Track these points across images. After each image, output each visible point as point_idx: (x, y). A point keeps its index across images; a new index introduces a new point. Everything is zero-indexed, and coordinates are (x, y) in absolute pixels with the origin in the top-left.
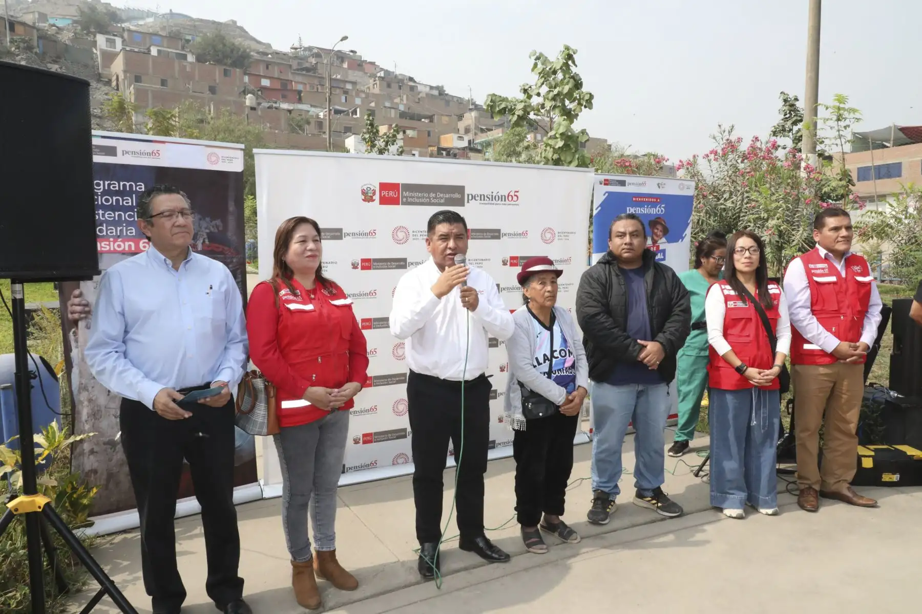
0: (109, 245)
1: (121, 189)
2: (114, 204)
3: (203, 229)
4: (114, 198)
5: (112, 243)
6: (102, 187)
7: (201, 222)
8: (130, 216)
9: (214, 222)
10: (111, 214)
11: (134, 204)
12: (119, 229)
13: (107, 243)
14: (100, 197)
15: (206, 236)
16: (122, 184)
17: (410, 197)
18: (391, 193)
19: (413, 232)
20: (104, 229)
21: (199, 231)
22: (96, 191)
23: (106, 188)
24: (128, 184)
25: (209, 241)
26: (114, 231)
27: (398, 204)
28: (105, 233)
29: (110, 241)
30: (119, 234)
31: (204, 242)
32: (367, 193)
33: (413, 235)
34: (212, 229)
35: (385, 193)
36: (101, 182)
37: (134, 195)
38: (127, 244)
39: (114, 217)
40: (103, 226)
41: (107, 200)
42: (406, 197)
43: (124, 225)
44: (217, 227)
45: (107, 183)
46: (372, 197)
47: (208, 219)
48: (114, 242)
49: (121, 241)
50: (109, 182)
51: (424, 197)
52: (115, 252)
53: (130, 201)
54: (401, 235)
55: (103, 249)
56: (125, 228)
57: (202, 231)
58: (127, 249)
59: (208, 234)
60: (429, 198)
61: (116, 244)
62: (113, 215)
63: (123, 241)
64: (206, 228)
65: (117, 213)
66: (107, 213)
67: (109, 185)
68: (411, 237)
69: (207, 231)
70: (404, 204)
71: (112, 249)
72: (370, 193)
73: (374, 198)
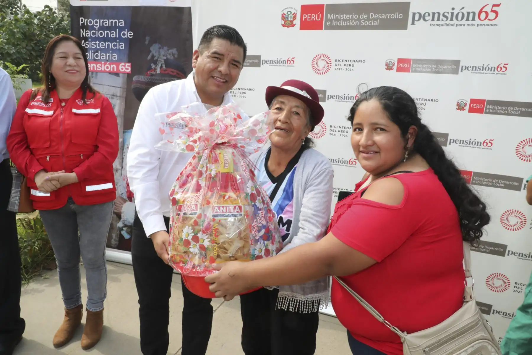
0: (101, 66)
1: (110, 25)
2: (105, 36)
3: (161, 56)
4: (106, 32)
5: (103, 65)
6: (98, 24)
7: (161, 50)
8: (114, 46)
9: (170, 51)
10: (103, 44)
11: (117, 37)
12: (108, 55)
13: (100, 65)
14: (97, 31)
15: (163, 62)
16: (110, 21)
17: (335, 20)
18: (314, 17)
19: (336, 61)
20: (99, 54)
21: (159, 58)
22: (95, 27)
23: (101, 25)
24: (114, 21)
25: (165, 66)
26: (105, 56)
27: (321, 28)
28: (99, 58)
29: (102, 64)
30: (107, 59)
31: (161, 67)
32: (287, 18)
33: (336, 65)
34: (169, 57)
35: (306, 16)
36: (98, 21)
37: (117, 30)
38: (112, 66)
39: (105, 46)
40: (98, 53)
41: (101, 34)
42: (331, 20)
43: (111, 52)
44: (173, 55)
45: (101, 21)
46: (292, 21)
47: (166, 48)
48: (105, 64)
49: (108, 64)
50: (103, 20)
51: (352, 20)
52: (104, 72)
53: (115, 34)
54: (322, 64)
55: (98, 69)
56: (111, 54)
57: (161, 58)
58: (112, 70)
59: (165, 60)
60: (359, 20)
61: (106, 66)
62: (104, 45)
63: (110, 64)
64: (164, 56)
65: (107, 43)
66: (101, 43)
67: (103, 22)
68: (333, 67)
69: (165, 58)
70: (327, 28)
71: (103, 70)
72: (291, 17)
73: (294, 22)
